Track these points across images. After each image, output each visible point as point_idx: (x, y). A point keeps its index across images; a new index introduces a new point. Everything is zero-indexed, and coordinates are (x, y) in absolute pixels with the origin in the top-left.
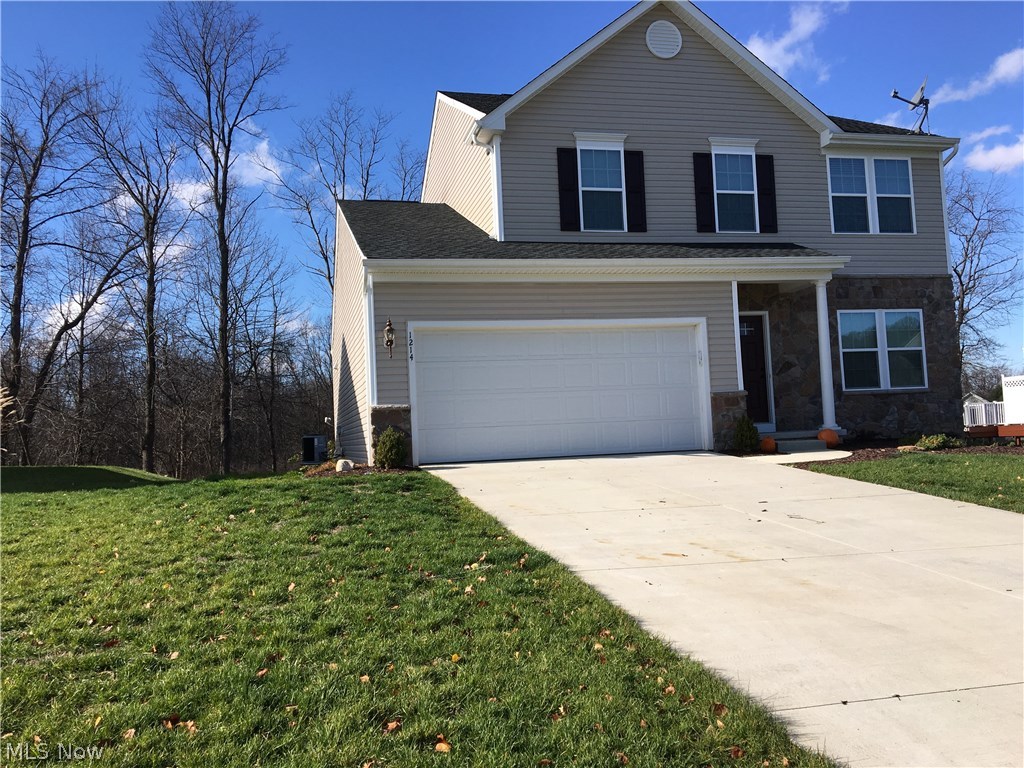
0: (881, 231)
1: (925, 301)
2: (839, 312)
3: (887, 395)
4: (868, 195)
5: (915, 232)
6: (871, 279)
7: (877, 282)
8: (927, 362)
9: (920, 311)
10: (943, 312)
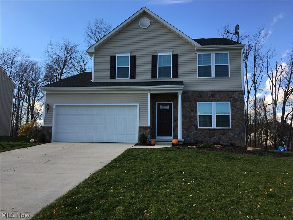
0: (216, 76)
1: (232, 99)
2: (198, 102)
3: (214, 130)
4: (212, 65)
5: (229, 76)
6: (211, 92)
7: (213, 93)
8: (231, 119)
9: (230, 102)
10: (238, 103)
